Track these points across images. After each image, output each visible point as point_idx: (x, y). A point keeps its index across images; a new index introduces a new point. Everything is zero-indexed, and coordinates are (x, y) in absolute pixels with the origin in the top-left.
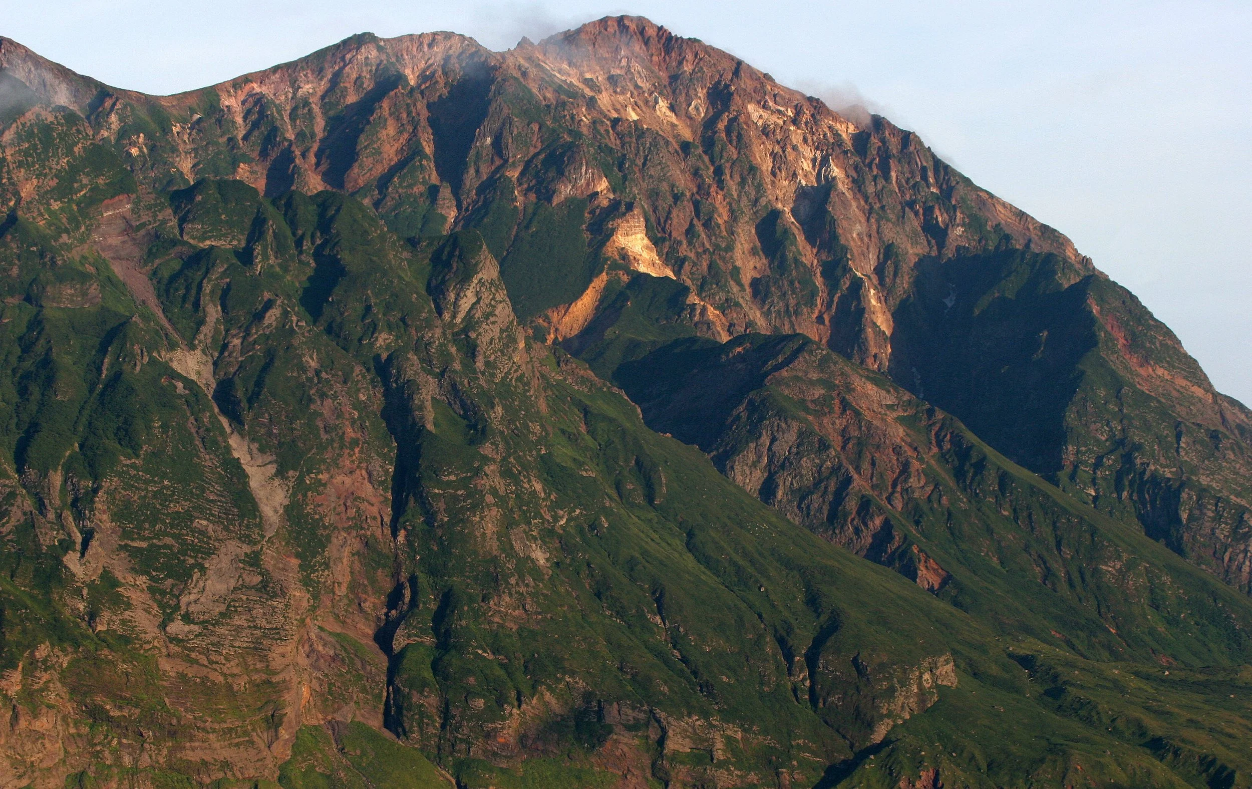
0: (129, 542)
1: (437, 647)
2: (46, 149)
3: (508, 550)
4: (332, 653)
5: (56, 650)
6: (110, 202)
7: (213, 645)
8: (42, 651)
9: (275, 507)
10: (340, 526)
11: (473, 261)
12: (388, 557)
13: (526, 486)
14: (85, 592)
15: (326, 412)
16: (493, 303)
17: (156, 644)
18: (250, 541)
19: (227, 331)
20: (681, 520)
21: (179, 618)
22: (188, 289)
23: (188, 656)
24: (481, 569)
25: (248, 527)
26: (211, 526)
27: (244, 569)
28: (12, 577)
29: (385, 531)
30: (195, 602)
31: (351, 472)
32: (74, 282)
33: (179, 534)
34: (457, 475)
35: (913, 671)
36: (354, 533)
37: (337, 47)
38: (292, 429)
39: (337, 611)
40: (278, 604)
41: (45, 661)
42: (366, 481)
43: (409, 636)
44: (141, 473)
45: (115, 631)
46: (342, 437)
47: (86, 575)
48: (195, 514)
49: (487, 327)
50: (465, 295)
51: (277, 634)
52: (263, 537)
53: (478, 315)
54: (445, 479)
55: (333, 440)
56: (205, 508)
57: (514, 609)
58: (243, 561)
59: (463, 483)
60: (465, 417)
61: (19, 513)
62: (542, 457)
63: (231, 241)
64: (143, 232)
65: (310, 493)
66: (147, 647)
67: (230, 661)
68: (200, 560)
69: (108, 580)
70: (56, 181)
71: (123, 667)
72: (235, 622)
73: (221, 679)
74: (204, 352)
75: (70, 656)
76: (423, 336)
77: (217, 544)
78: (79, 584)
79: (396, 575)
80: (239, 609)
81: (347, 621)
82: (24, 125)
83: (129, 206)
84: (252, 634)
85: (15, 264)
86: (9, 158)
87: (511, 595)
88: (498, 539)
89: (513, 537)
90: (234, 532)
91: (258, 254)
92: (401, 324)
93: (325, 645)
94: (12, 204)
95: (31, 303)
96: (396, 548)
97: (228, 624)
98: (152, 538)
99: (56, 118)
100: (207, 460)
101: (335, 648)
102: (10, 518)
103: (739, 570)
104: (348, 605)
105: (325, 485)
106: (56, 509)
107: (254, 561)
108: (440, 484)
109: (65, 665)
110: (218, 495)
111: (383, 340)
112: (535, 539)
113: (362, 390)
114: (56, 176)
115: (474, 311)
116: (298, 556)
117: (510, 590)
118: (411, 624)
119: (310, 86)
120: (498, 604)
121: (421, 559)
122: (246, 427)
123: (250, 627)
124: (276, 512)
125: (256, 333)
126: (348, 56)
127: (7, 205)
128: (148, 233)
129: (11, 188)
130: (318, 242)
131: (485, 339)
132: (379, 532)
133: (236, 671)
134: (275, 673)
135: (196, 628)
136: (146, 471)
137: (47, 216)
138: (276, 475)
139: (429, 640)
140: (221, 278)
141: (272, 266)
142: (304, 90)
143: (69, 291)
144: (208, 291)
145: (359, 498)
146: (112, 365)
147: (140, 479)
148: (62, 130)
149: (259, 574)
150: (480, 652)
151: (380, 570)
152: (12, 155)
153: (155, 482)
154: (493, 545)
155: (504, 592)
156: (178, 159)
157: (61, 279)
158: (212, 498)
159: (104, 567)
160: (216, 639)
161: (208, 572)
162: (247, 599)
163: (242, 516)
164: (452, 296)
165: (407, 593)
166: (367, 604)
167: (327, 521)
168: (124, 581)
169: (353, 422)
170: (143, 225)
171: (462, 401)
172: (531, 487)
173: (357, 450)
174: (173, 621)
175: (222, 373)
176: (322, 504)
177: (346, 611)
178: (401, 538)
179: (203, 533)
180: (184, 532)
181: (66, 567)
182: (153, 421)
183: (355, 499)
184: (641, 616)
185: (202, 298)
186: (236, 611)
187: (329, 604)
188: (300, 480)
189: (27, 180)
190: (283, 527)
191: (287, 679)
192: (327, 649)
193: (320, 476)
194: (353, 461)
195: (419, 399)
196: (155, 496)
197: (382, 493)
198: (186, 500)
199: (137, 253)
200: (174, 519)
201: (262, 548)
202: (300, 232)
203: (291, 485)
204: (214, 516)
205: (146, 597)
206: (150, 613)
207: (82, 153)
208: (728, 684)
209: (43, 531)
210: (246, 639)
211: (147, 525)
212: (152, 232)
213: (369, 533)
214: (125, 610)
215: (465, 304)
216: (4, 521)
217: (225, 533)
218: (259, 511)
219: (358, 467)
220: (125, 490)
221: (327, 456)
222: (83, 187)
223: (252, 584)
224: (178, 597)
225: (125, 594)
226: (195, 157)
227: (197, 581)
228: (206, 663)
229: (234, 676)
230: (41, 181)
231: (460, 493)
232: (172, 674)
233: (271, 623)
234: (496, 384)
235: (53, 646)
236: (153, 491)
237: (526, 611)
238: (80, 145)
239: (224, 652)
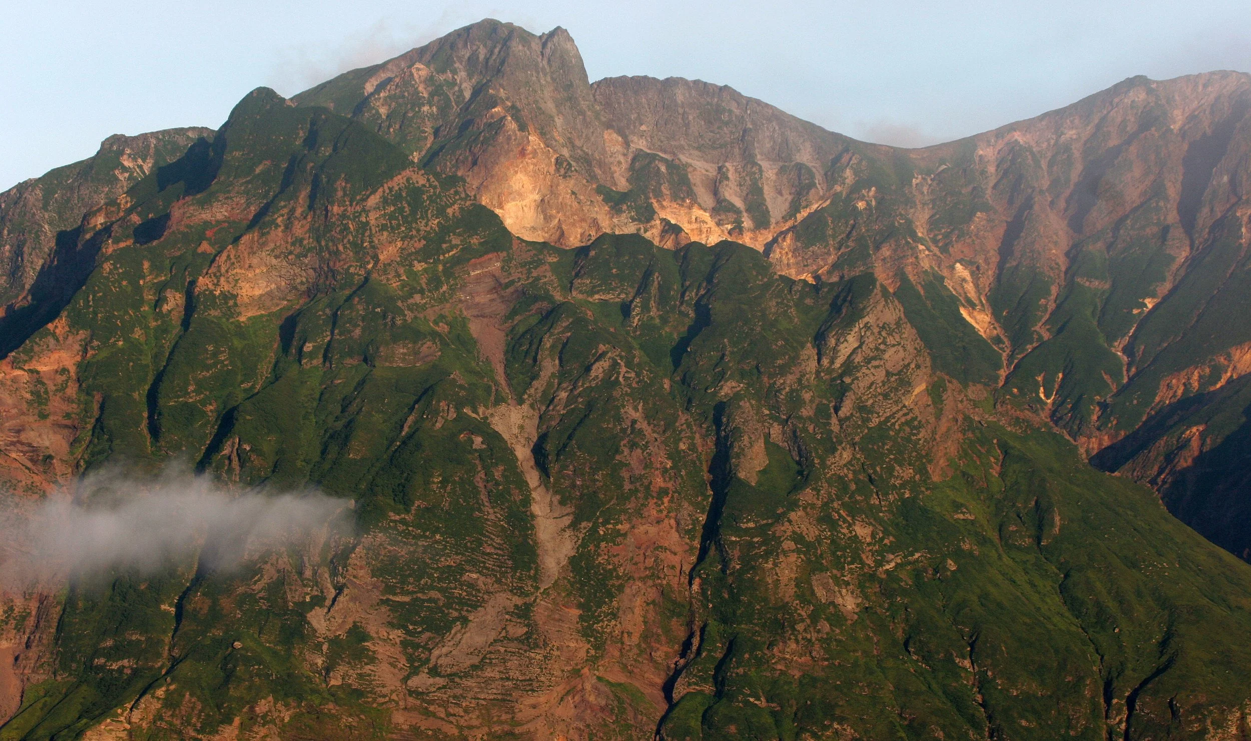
0: (391, 597)
1: (715, 696)
2: (413, 212)
3: (805, 595)
4: (603, 703)
5: (279, 705)
6: (478, 261)
7: (455, 697)
8: (262, 707)
9: (559, 559)
10: (636, 576)
11: (861, 306)
12: (683, 606)
13: (845, 531)
14: (325, 647)
15: (634, 463)
16: (882, 347)
17: (394, 697)
18: (522, 593)
19: (559, 384)
20: (1063, 560)
21: (426, 671)
22: (531, 344)
23: (426, 708)
24: (769, 616)
25: (520, 579)
26: (482, 578)
27: (510, 620)
28: (260, 633)
29: (682, 579)
30: (446, 655)
31: (658, 522)
32: (407, 342)
33: (447, 588)
34: (756, 522)
35: (1231, 712)
36: (650, 583)
37: (1108, 91)
38: (596, 480)
39: (624, 661)
40: (537, 655)
41: (265, 715)
42: (674, 530)
43: (689, 684)
44: (410, 529)
45: (350, 685)
46: (647, 488)
47: (329, 630)
48: (468, 568)
49: (867, 372)
50: (846, 340)
51: (530, 686)
52: (537, 588)
53: (858, 359)
54: (743, 526)
55: (637, 490)
56: (479, 561)
57: (801, 656)
58: (512, 614)
59: (761, 530)
60: (799, 463)
61: (273, 571)
62: (904, 502)
63: (619, 294)
64: (511, 290)
65: (603, 544)
66: (382, 700)
67: (468, 713)
68: (464, 613)
69: (358, 634)
70: (423, 242)
71: (346, 720)
72: (486, 674)
73: (455, 731)
74: (532, 406)
75: (292, 710)
76: (775, 383)
77: (486, 597)
78: (321, 640)
79: (690, 623)
80: (494, 661)
81: (635, 670)
82: (391, 189)
83: (498, 264)
84: (503, 686)
85: (359, 325)
86: (373, 222)
87: (797, 642)
88: (797, 585)
89: (814, 583)
90: (506, 584)
91: (636, 306)
92: (755, 371)
93: (598, 696)
94: (370, 266)
95: (367, 363)
96: (691, 597)
97: (478, 676)
98: (416, 592)
99: (428, 180)
100: (492, 514)
101: (608, 697)
102: (262, 576)
103: (1101, 609)
104: (639, 655)
105: (625, 535)
106: (313, 566)
107: (524, 613)
108: (738, 532)
109: (287, 720)
110: (495, 548)
111: (727, 388)
112: (847, 584)
113: (684, 440)
114: (424, 238)
115: (854, 356)
116: (580, 606)
117: (796, 636)
118: (691, 673)
119: (1074, 131)
120: (783, 652)
121: (713, 607)
122: (552, 479)
123: (502, 679)
124: (558, 563)
125: (582, 386)
126: (1116, 100)
127: (365, 268)
128: (516, 291)
129: (370, 251)
130: (702, 292)
131: (863, 384)
132: (674, 581)
133: (475, 722)
134: (519, 724)
135: (441, 681)
136: (417, 526)
137: (404, 277)
138: (569, 527)
139: (708, 688)
140: (563, 332)
141: (652, 318)
142: (1068, 136)
143: (402, 351)
144: (548, 345)
145: (661, 547)
146: (415, 422)
147: (409, 533)
148: (435, 193)
149: (526, 626)
150: (752, 700)
151: (675, 619)
152: (376, 219)
153: (427, 537)
154: (788, 592)
155: (790, 639)
156: (912, 210)
157: (395, 339)
158: (488, 551)
159: (354, 622)
160: (458, 691)
161: (471, 625)
162: (506, 651)
163: (514, 569)
164: (833, 342)
165: (696, 641)
166: (659, 653)
167: (621, 571)
168: (375, 635)
169: (665, 471)
170: (512, 282)
171: (799, 447)
172: (850, 532)
173: (666, 500)
174: (417, 674)
175: (545, 427)
176: (618, 555)
177: (635, 660)
178: (695, 587)
179: (472, 585)
180: (452, 585)
181: (309, 623)
182: (432, 476)
183: (656, 549)
184: (949, 659)
185: (540, 353)
186: (491, 663)
187: (617, 654)
188: (593, 531)
189: (390, 243)
190: (564, 578)
191: (532, 730)
192: (599, 699)
193: (619, 527)
194: (661, 511)
195: (740, 446)
196: (425, 551)
197: (688, 541)
198: (457, 554)
199: (501, 308)
200: (442, 573)
201: (535, 601)
202: (688, 283)
203: (581, 536)
204: (487, 569)
205: (396, 651)
206: (395, 667)
207: (457, 214)
208: (1027, 729)
209: (293, 587)
210: (495, 691)
211: (411, 580)
212: (520, 289)
213: (665, 582)
214: (366, 664)
215: (845, 350)
216: (256, 578)
217: (496, 586)
218: (535, 562)
219: (666, 516)
220: (392, 545)
221: (631, 505)
222: (452, 248)
223: (516, 636)
224: (430, 651)
225: (372, 648)
226: (933, 208)
227: (456, 634)
228: (443, 715)
229: (470, 727)
230: (406, 242)
231: (756, 540)
232: (405, 727)
233: (524, 674)
234: (869, 429)
235: (276, 701)
236: (423, 546)
237: (812, 657)
238: (456, 206)
239: (464, 704)
